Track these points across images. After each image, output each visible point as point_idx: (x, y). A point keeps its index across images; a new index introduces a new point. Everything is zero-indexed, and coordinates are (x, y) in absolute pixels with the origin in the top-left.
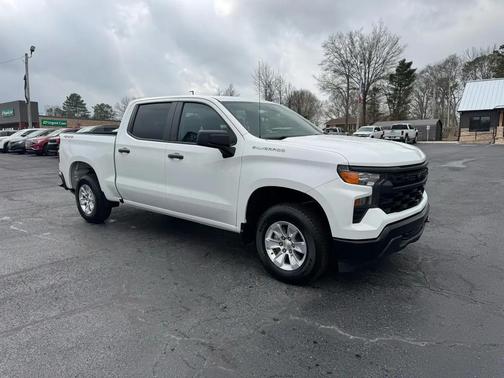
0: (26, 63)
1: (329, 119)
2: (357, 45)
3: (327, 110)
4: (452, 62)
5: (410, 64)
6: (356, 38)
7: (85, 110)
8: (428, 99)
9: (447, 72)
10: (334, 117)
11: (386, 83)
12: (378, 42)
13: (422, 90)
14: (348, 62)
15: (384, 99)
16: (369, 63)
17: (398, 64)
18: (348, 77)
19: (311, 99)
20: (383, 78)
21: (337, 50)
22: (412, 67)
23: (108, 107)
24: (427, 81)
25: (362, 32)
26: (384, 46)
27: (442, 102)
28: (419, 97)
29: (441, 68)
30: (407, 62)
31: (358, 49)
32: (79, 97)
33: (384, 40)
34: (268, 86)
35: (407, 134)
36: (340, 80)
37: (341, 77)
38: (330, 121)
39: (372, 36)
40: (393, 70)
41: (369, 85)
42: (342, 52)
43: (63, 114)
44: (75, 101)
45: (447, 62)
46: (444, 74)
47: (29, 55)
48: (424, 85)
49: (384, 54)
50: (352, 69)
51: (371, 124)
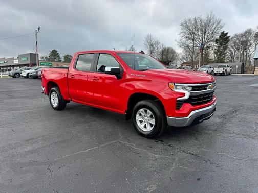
0: (36, 35)
1: (182, 62)
2: (198, 24)
3: (181, 57)
4: (249, 32)
5: (227, 33)
6: (198, 21)
7: (59, 58)
8: (235, 52)
9: (246, 37)
10: (185, 61)
11: (213, 44)
12: (210, 22)
13: (232, 47)
14: (194, 33)
15: (212, 52)
16: (205, 33)
17: (220, 34)
18: (193, 40)
19: (173, 52)
20: (212, 41)
21: (188, 27)
22: (228, 35)
23: (70, 56)
24: (235, 43)
25: (202, 17)
26: (213, 25)
27: (243, 53)
28: (230, 51)
29: (242, 35)
30: (225, 32)
31: (199, 26)
32: (57, 51)
33: (212, 21)
34: (152, 45)
35: (226, 70)
36: (189, 42)
37: (190, 41)
38: (183, 64)
39: (207, 19)
40: (218, 37)
41: (204, 44)
42: (191, 28)
43: (49, 60)
44: (54, 53)
45: (246, 32)
46: (244, 39)
47: (38, 31)
48: (233, 45)
49: (213, 28)
50: (196, 37)
51: (206, 65)
